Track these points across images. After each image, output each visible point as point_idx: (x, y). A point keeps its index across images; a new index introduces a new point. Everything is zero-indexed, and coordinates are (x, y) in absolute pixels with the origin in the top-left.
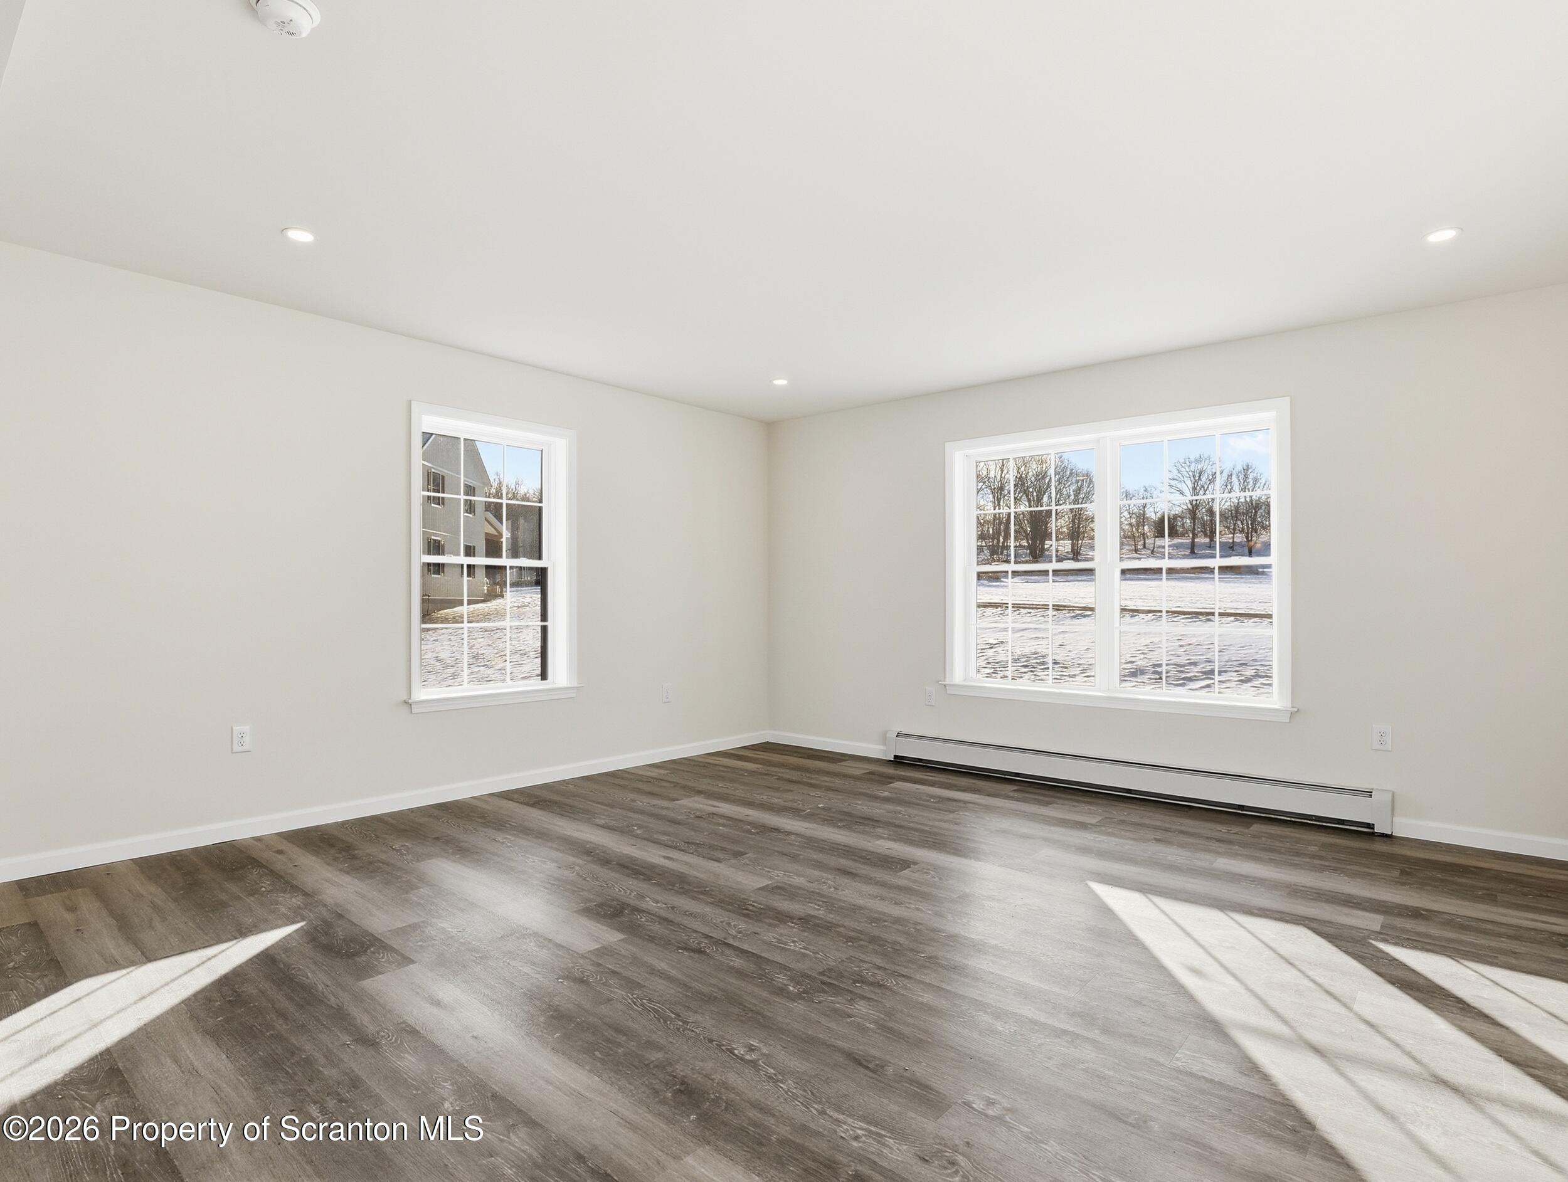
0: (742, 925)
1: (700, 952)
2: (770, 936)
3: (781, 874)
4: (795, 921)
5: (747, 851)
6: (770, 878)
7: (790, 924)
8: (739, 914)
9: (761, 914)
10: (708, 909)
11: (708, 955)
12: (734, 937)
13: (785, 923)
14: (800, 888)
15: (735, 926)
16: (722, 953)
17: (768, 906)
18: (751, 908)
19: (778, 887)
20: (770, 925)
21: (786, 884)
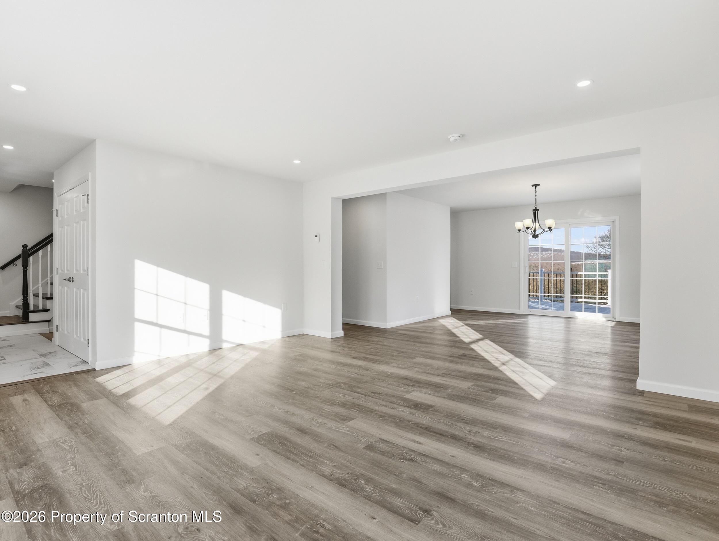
0: (360, 402)
1: (374, 393)
2: (348, 398)
3: (342, 430)
4: (338, 403)
5: (364, 450)
6: (348, 426)
7: (340, 402)
8: (362, 406)
9: (352, 406)
10: (376, 408)
11: (370, 392)
12: (362, 397)
13: (342, 402)
14: (332, 420)
15: (363, 401)
16: (365, 393)
17: (349, 409)
18: (357, 409)
19: (344, 420)
20: (348, 402)
21: (339, 422)
